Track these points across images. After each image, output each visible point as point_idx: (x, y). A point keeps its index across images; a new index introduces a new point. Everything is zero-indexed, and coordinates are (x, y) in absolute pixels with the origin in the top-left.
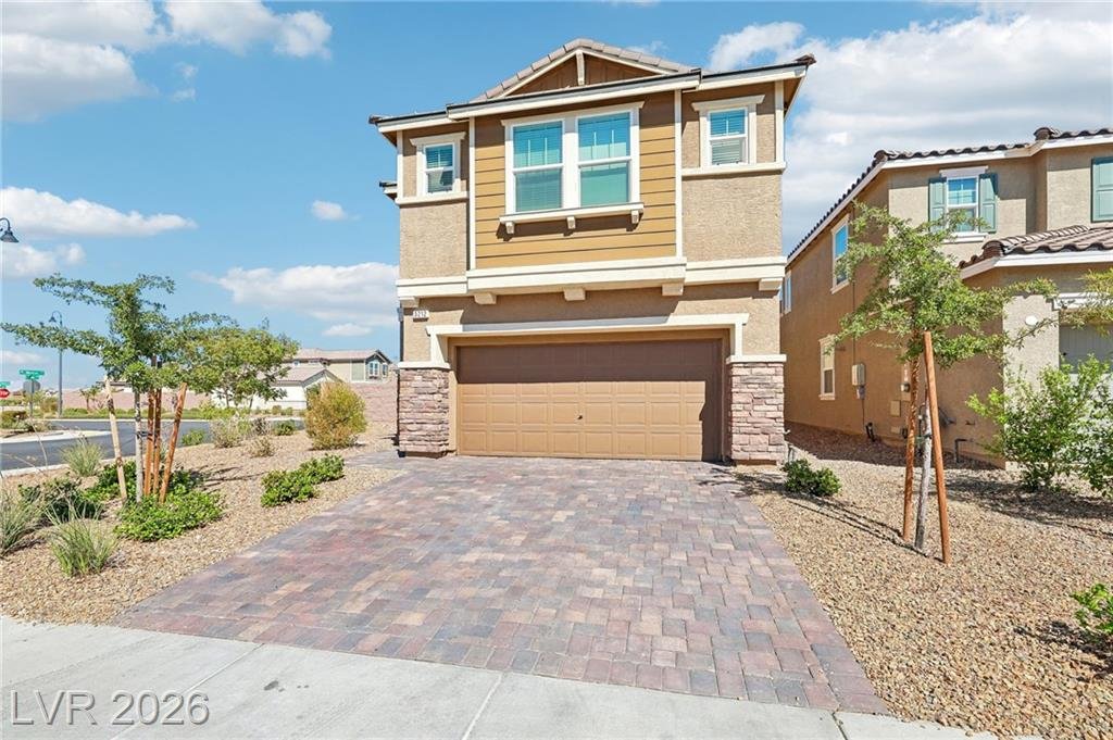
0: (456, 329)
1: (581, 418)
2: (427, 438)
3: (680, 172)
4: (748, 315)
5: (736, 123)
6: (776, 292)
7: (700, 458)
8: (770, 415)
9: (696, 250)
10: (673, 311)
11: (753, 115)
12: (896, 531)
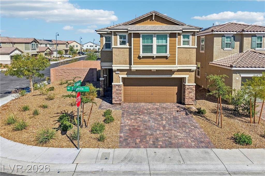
0: (126, 76)
1: (152, 94)
2: (119, 100)
3: (177, 46)
4: (189, 76)
5: (188, 37)
6: (194, 71)
7: (176, 102)
8: (192, 95)
9: (180, 63)
10: (173, 74)
11: (191, 36)
12: (215, 122)
